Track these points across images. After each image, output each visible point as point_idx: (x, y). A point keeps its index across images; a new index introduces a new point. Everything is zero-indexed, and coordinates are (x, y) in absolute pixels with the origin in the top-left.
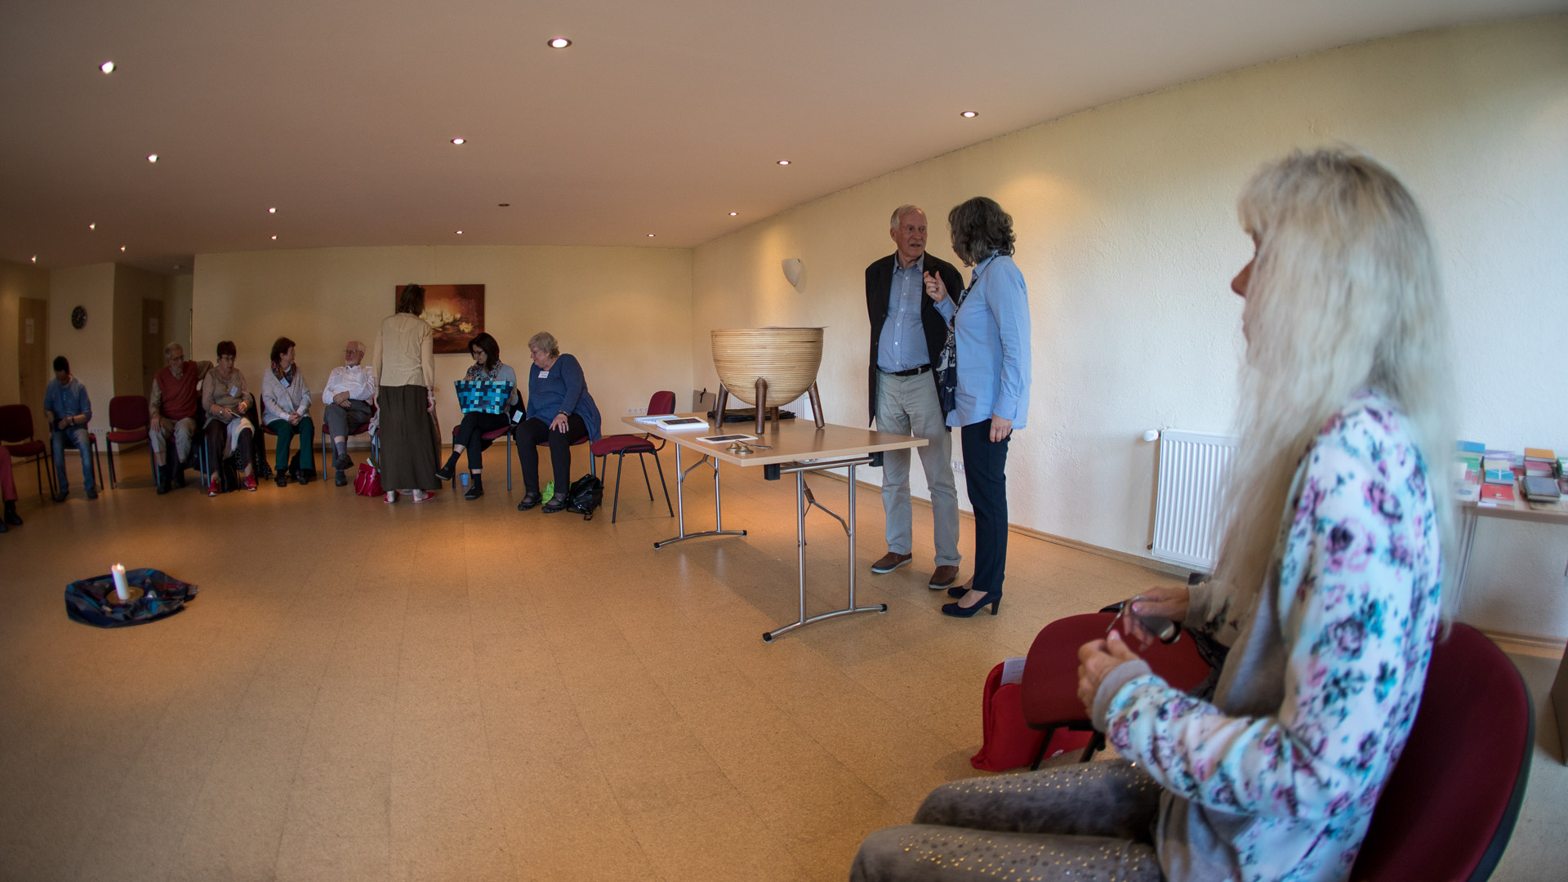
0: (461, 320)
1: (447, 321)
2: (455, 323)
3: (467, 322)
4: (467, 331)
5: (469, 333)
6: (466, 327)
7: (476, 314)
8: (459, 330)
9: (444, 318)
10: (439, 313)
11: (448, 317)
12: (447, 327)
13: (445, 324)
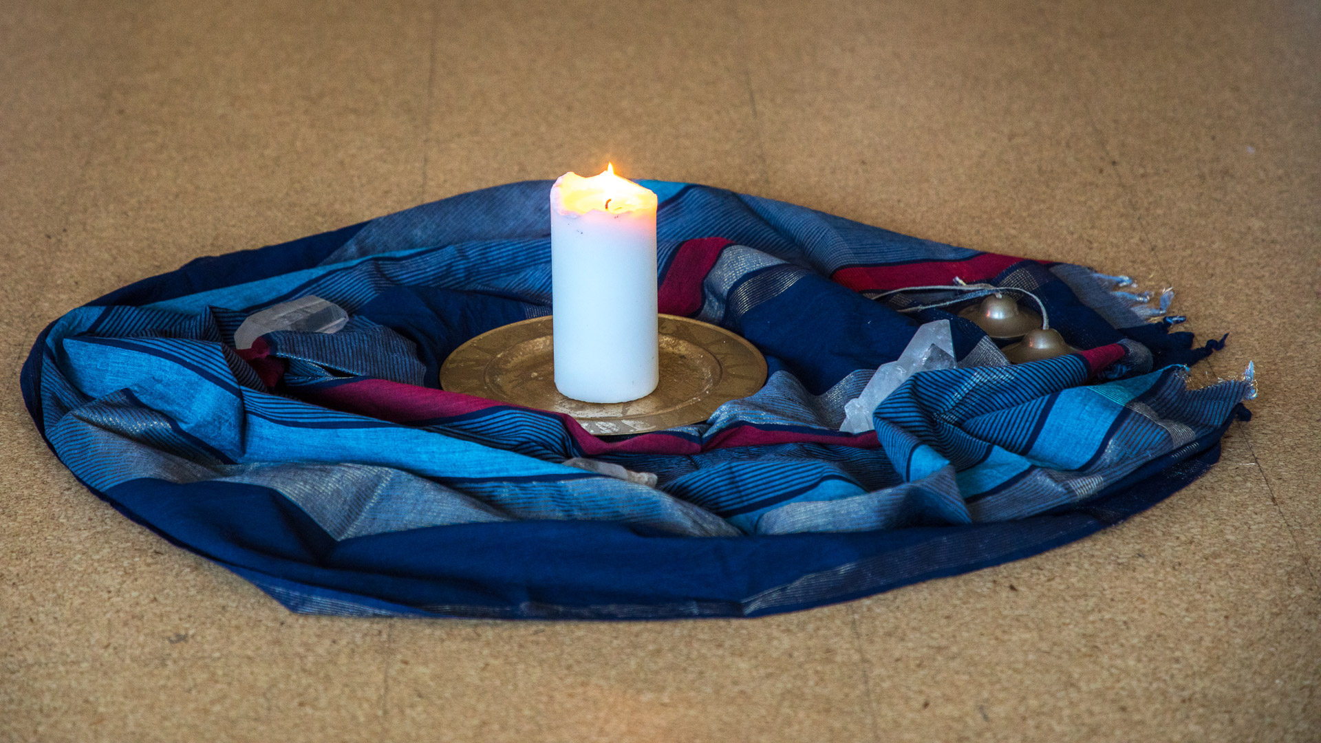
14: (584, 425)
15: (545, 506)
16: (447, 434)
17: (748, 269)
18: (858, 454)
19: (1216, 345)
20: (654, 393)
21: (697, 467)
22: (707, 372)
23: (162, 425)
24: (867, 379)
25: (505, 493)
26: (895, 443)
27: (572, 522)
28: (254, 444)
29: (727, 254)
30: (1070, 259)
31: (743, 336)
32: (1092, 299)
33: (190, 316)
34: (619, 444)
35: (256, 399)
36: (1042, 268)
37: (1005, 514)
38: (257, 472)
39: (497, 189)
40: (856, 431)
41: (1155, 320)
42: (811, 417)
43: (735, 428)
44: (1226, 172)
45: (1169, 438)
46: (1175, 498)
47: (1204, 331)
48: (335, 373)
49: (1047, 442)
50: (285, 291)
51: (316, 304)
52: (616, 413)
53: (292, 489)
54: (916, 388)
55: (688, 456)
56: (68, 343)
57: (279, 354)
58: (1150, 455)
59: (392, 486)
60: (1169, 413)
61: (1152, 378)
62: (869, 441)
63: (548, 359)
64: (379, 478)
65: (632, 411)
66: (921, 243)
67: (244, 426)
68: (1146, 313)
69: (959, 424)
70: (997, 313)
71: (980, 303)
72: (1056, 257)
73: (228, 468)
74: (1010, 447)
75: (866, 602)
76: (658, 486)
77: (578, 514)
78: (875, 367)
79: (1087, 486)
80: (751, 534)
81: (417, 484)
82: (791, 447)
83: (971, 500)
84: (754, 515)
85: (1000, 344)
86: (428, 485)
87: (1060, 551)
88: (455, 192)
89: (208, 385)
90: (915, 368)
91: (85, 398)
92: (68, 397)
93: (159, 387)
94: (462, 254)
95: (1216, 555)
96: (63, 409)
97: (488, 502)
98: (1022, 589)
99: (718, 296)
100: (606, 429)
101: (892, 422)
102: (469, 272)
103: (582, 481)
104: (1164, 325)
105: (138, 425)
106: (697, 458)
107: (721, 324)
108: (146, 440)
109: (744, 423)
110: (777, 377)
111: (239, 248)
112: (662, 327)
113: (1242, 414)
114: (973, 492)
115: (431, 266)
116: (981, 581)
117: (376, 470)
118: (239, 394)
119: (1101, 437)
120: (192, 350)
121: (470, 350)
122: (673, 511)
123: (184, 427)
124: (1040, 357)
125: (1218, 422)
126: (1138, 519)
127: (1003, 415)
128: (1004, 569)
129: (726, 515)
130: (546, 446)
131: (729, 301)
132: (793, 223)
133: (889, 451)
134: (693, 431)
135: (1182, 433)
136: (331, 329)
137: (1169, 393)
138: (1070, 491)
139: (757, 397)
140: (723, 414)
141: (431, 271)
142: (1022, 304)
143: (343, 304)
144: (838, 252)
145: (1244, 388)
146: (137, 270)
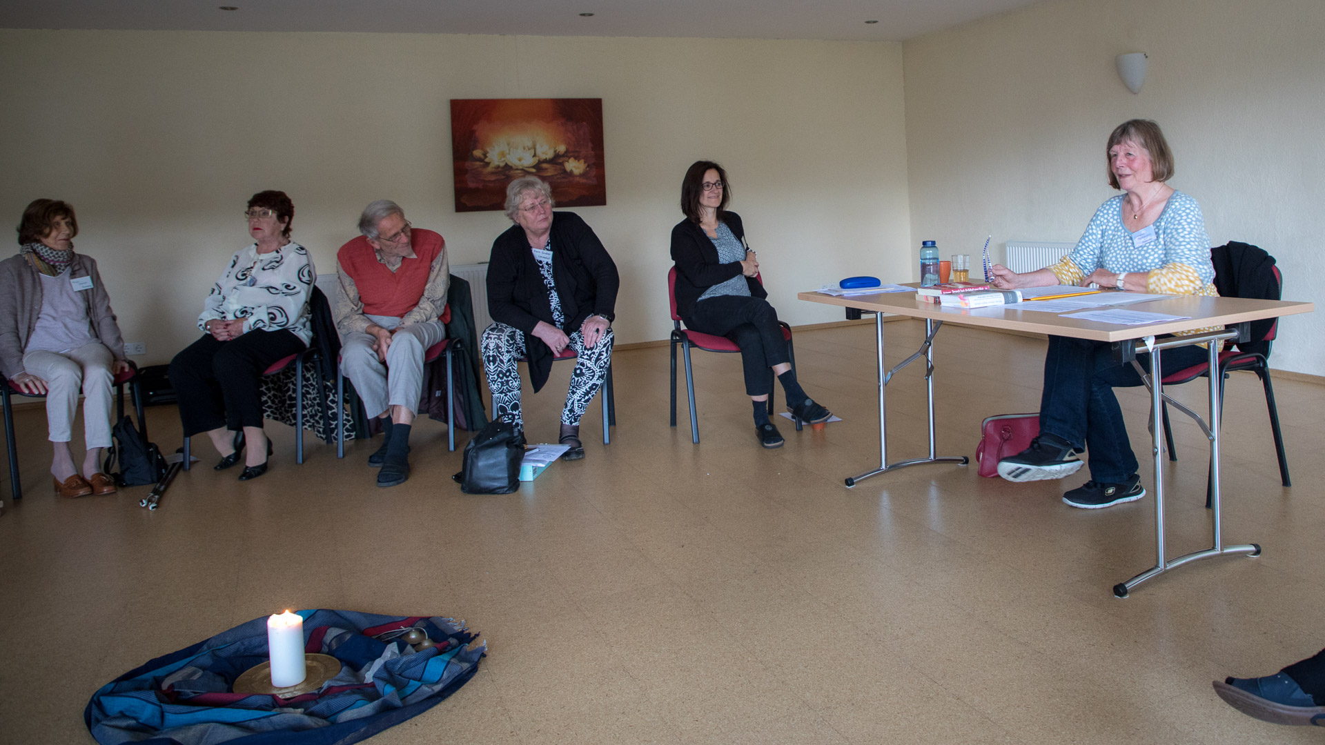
0: (567, 155)
1: (543, 157)
2: (556, 160)
3: (577, 158)
4: (576, 172)
5: (581, 175)
6: (575, 166)
7: (590, 145)
8: (565, 171)
9: (539, 152)
10: (529, 144)
11: (546, 152)
12: (545, 165)
13: (540, 162)
14: (280, 696)
15: (266, 725)
16: (233, 708)
17: (335, 635)
18: (370, 690)
19: (477, 635)
20: (306, 680)
21: (317, 703)
22: (322, 670)
23: (132, 722)
24: (372, 664)
25: (252, 724)
26: (380, 685)
27: (276, 731)
28: (167, 722)
29: (329, 631)
30: (436, 615)
31: (333, 656)
32: (442, 627)
33: (146, 681)
34: (291, 700)
35: (166, 707)
36: (427, 619)
37: (414, 701)
38: (166, 733)
39: (254, 620)
40: (369, 682)
41: (460, 630)
42: (354, 680)
43: (330, 688)
44: (481, 581)
45: (462, 668)
46: (465, 686)
47: (473, 631)
48: (195, 693)
49: (427, 676)
50: (181, 666)
51: (190, 670)
52: (292, 689)
53: (177, 737)
54: (385, 666)
55: (315, 700)
56: (102, 699)
57: (176, 690)
58: (456, 674)
59: (213, 729)
60: (462, 660)
61: (457, 650)
62: (372, 685)
63: (269, 676)
64: (209, 727)
65: (297, 688)
66: (390, 617)
67: (162, 716)
68: (458, 628)
69: (400, 675)
70: (413, 636)
71: (408, 634)
72: (432, 615)
73: (157, 732)
74: (415, 679)
75: (371, 739)
76: (305, 713)
77: (277, 727)
78: (375, 660)
79: (438, 688)
80: (333, 723)
81: (222, 727)
82: (348, 691)
83: (403, 699)
84: (335, 716)
85: (413, 646)
86: (226, 727)
87: (430, 710)
88: (242, 622)
89: (150, 705)
90: (386, 659)
91: (106, 716)
92: (100, 717)
93: (133, 708)
94: (242, 644)
95: (476, 702)
96: (98, 721)
97: (247, 728)
98: (419, 724)
99: (326, 645)
100: (288, 696)
101: (379, 678)
102: (245, 649)
103: (278, 716)
104: (463, 631)
105: (124, 723)
106: (318, 700)
107: (327, 654)
108: (128, 729)
109: (332, 686)
110: (345, 668)
111: (167, 653)
112: (307, 658)
113: (484, 655)
114: (404, 696)
115: (232, 649)
116: (406, 724)
117: (208, 724)
118: (161, 707)
119: (442, 671)
120: (143, 694)
121: (243, 677)
122: (308, 721)
123: (141, 721)
124: (427, 648)
125: (476, 660)
126: (454, 695)
127: (413, 669)
128: (413, 719)
129: (325, 718)
130: (267, 705)
131: (330, 646)
132: (351, 617)
133: (378, 688)
134: (316, 692)
135: (466, 666)
136: (195, 677)
137: (462, 653)
138: (433, 690)
139: (337, 677)
140: (325, 685)
141: (232, 651)
142: (421, 632)
143: (200, 668)
144: (364, 624)
145: (484, 648)
146: (130, 667)
